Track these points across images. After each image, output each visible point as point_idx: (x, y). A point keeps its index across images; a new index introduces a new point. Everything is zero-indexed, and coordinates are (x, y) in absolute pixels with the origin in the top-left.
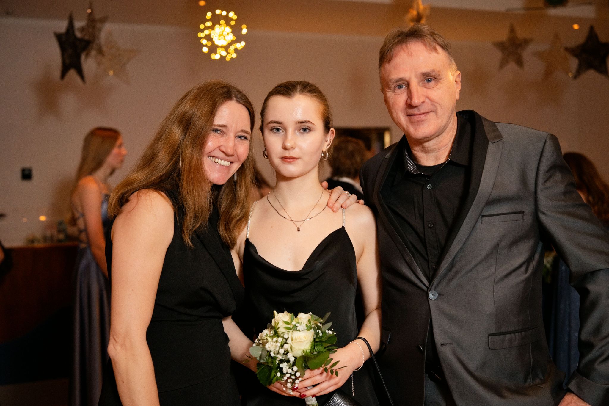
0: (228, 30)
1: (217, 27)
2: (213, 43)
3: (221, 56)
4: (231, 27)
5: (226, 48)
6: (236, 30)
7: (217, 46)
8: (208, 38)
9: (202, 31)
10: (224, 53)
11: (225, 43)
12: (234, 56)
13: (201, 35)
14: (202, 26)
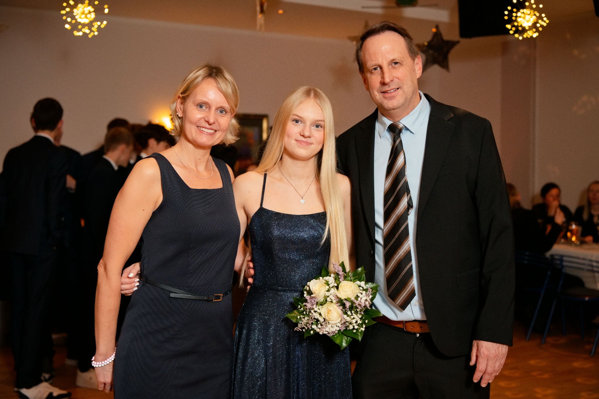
0: (91, 9)
1: (80, 5)
2: (76, 20)
3: (84, 33)
4: (94, 6)
5: (90, 25)
6: (98, 10)
7: (80, 23)
8: (70, 14)
9: (64, 8)
10: (87, 31)
11: (87, 21)
12: (96, 33)
13: (63, 12)
14: (65, 4)
